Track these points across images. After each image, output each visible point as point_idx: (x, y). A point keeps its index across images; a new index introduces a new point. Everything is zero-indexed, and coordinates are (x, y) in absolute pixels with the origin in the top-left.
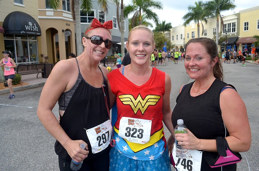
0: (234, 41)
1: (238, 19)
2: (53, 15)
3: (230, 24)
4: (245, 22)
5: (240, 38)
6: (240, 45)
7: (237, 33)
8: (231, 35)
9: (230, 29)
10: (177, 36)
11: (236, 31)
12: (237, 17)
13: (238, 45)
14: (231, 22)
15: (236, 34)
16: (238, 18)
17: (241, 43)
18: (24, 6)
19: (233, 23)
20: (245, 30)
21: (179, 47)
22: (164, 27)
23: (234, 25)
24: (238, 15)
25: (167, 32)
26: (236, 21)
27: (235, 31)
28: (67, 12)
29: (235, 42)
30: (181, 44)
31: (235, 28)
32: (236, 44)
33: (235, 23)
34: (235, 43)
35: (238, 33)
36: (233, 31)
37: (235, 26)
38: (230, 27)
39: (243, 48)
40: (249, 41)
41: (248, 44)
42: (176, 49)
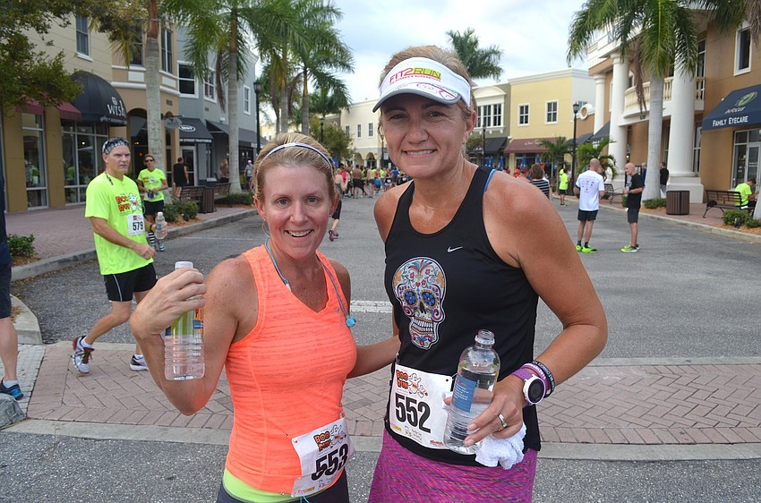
0: (499, 146)
1: (507, 97)
2: (143, 81)
3: (490, 106)
4: (522, 105)
5: (511, 141)
6: (512, 155)
7: (505, 129)
8: (491, 132)
9: (489, 118)
10: (359, 126)
11: (502, 125)
12: (504, 93)
13: (508, 156)
14: (492, 102)
15: (502, 131)
16: (505, 96)
17: (512, 152)
18: (91, 59)
19: (495, 106)
20: (522, 122)
21: (364, 157)
22: (325, 101)
23: (497, 109)
24: (507, 88)
25: (330, 115)
26: (501, 101)
27: (499, 124)
28: (167, 73)
29: (500, 149)
30: (370, 149)
31: (500, 117)
32: (502, 154)
33: (500, 105)
34: (501, 152)
35: (507, 129)
36: (495, 125)
37: (500, 113)
38: (489, 114)
39: (518, 162)
40: (528, 148)
41: (528, 154)
42: (355, 160)
